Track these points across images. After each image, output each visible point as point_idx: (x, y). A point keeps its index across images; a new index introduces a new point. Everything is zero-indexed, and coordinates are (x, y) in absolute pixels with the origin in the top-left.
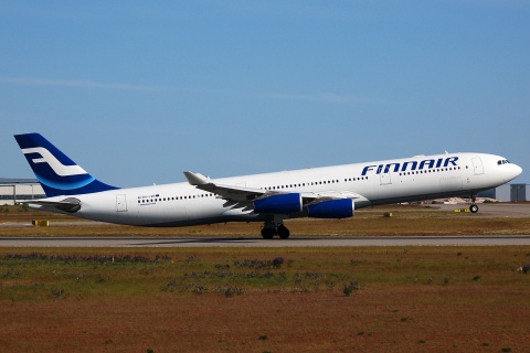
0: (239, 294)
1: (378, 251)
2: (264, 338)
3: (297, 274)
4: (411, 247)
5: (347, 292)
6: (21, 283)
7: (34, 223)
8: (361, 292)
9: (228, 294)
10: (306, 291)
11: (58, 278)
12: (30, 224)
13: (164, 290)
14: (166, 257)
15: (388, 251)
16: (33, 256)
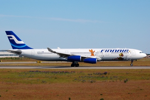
0: (94, 82)
1: (134, 70)
2: (102, 95)
3: (111, 77)
4: (143, 69)
5: (125, 82)
6: (33, 79)
7: (37, 62)
8: (129, 82)
9: (91, 82)
10: (113, 82)
11: (44, 78)
12: (36, 62)
13: (74, 81)
14: (74, 72)
15: (137, 70)
16: (37, 71)
